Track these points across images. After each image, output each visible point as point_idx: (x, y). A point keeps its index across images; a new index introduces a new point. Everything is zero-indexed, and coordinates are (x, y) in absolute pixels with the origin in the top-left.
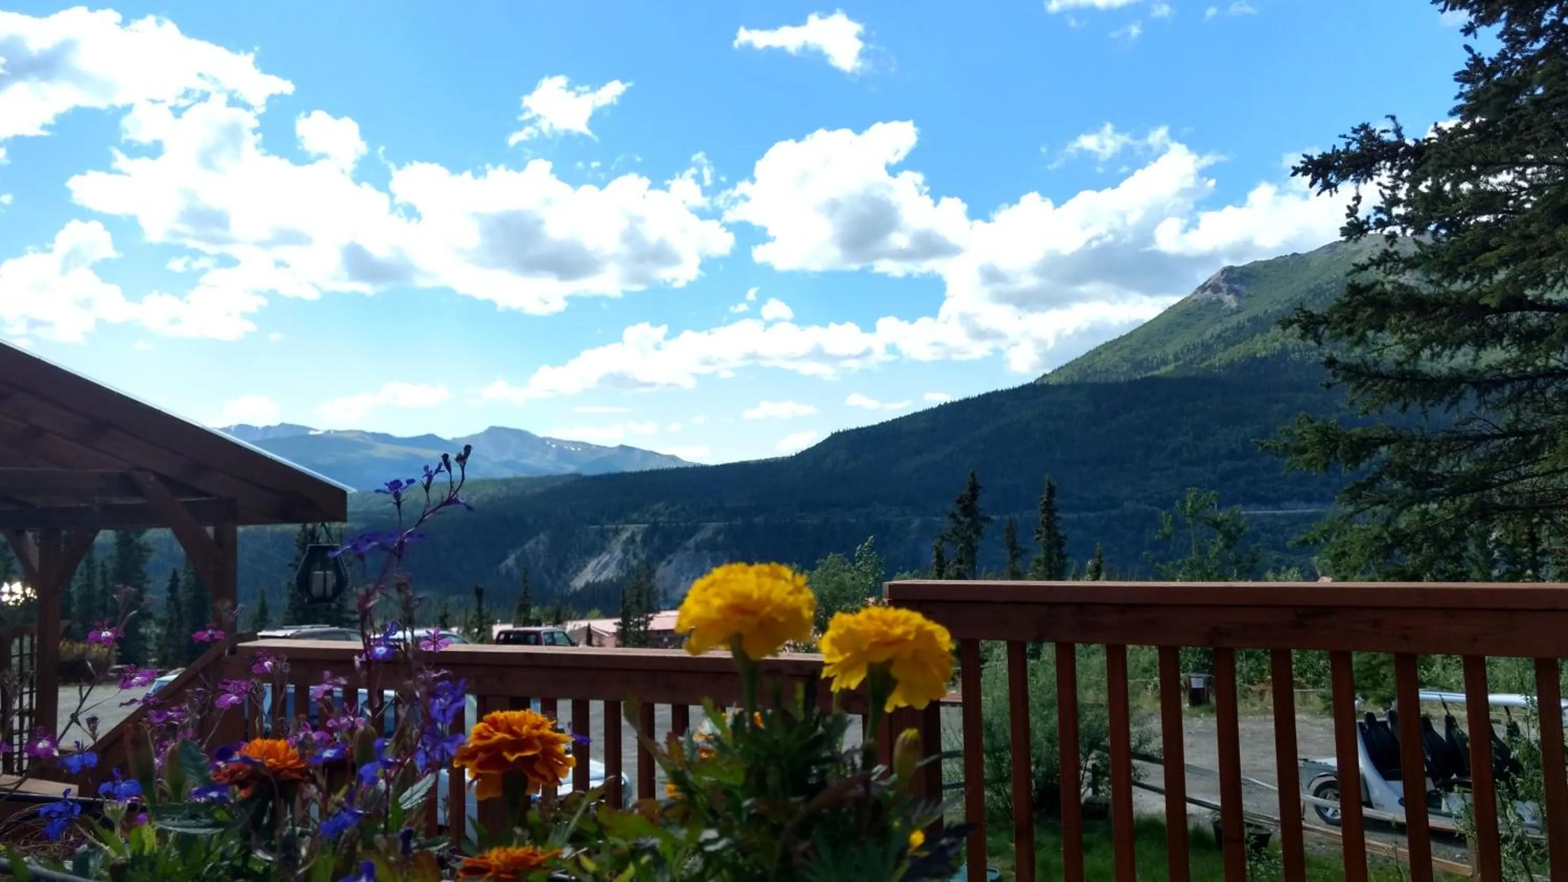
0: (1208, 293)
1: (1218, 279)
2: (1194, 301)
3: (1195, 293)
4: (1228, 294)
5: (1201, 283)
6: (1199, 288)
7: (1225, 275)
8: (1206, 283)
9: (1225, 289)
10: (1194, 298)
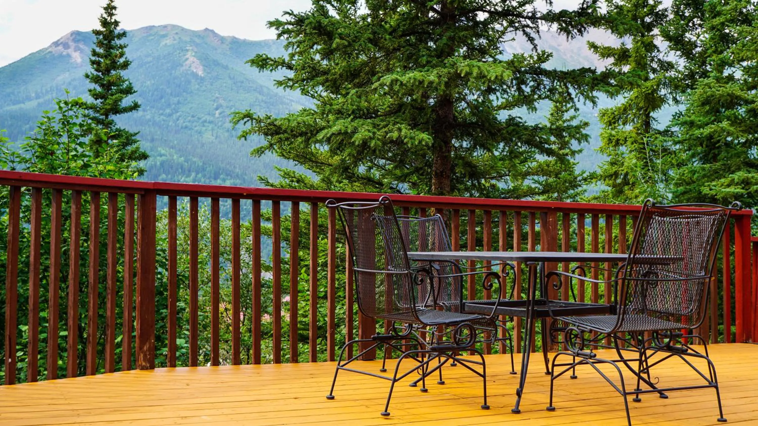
0: (60, 48)
1: (68, 39)
2: (50, 52)
3: (50, 46)
4: (75, 51)
5: (55, 40)
6: (53, 43)
7: (74, 36)
8: (59, 40)
9: (72, 48)
10: (50, 50)
